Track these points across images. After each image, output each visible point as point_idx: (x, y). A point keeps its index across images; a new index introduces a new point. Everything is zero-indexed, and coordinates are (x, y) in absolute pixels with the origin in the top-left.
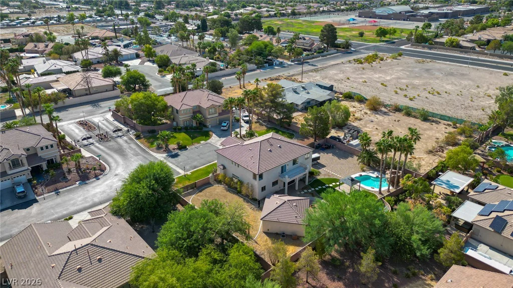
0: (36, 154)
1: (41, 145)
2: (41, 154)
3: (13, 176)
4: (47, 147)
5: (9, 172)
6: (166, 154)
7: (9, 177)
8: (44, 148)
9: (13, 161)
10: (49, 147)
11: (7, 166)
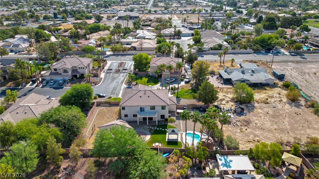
0: (77, 70)
1: (79, 66)
2: (79, 70)
3: (64, 76)
4: (81, 68)
5: (63, 74)
6: (127, 86)
7: (62, 76)
8: (80, 68)
9: (65, 70)
10: (82, 68)
11: (62, 71)
